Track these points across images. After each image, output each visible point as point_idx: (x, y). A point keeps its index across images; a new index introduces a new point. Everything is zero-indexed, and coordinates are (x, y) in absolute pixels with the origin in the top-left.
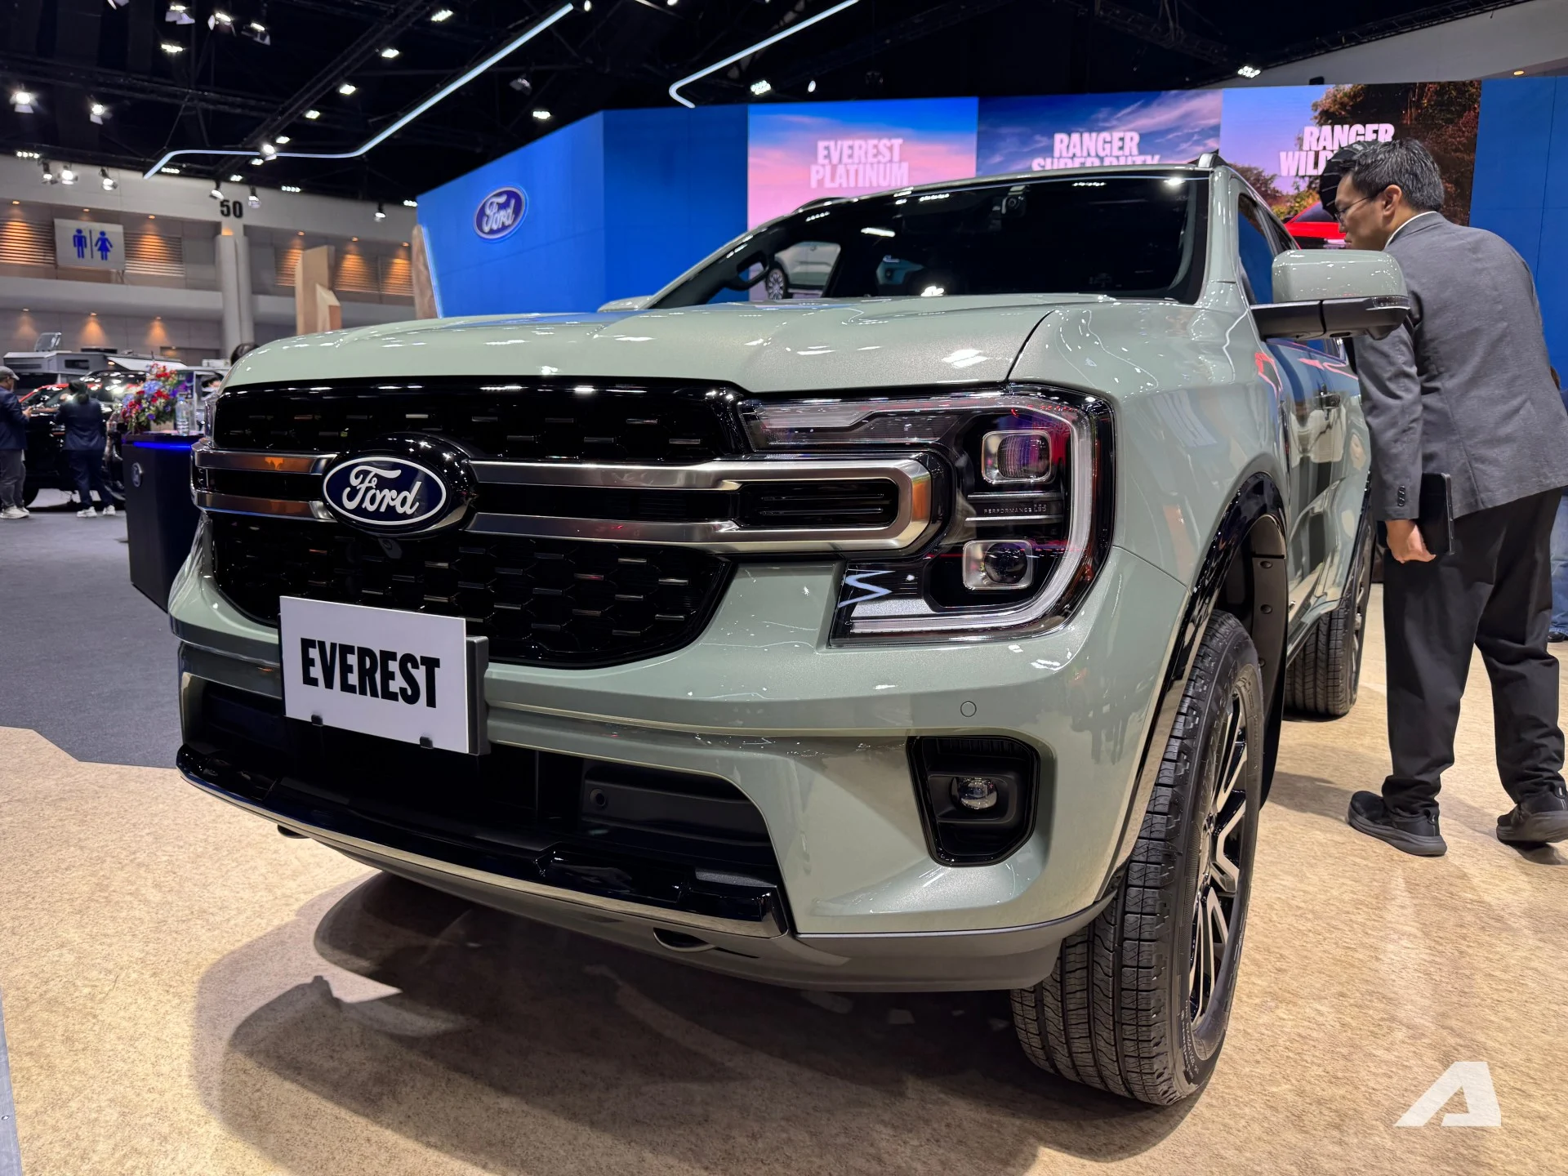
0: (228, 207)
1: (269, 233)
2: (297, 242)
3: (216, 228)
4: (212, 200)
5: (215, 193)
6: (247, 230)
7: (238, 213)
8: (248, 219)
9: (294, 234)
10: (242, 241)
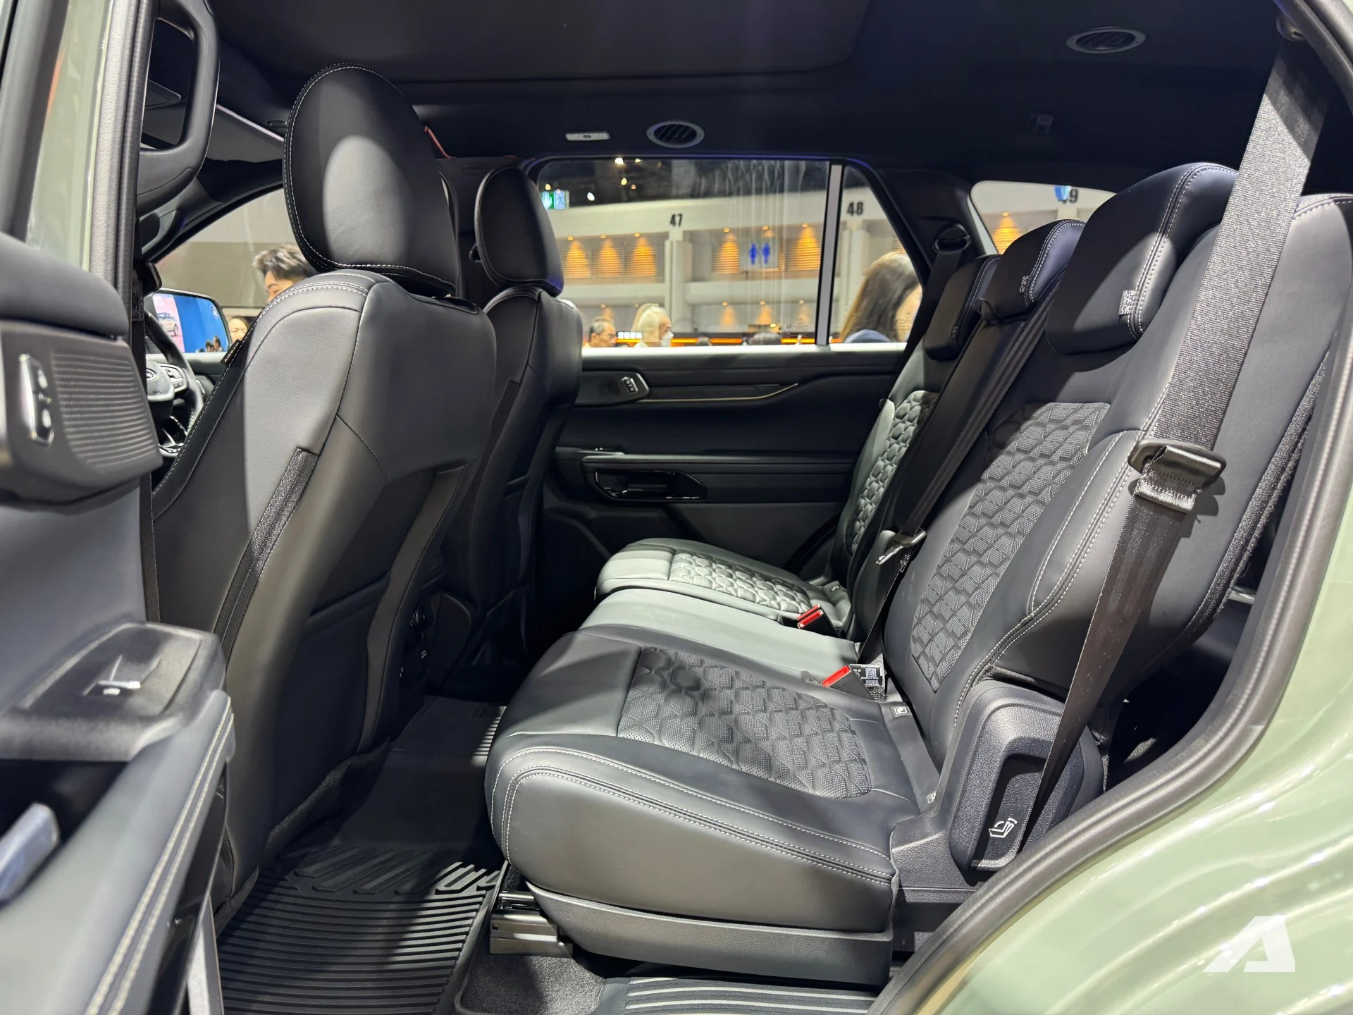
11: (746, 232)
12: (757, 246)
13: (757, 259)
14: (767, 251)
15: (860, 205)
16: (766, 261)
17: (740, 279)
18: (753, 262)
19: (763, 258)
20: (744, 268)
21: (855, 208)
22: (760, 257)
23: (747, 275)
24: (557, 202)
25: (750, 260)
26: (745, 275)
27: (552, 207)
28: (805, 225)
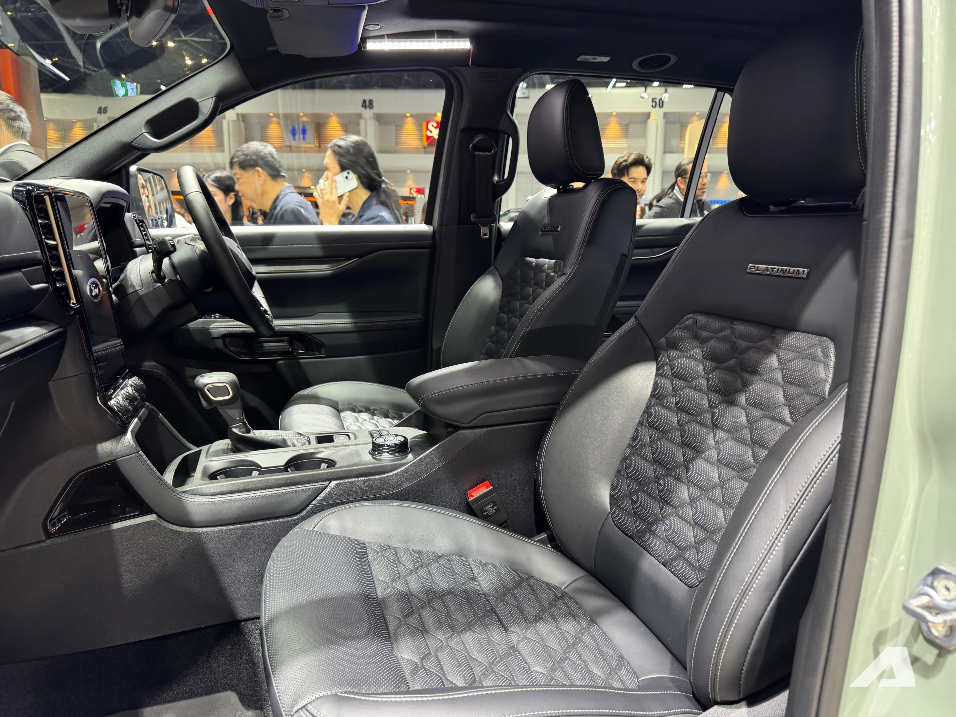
0: (656, 102)
1: (679, 115)
2: (695, 118)
3: (648, 115)
4: (642, 99)
5: (644, 95)
6: (666, 115)
7: (661, 105)
8: (666, 109)
9: (693, 114)
10: (661, 122)
11: (287, 116)
12: (297, 128)
13: (297, 137)
14: (304, 132)
15: (371, 102)
16: (304, 139)
17: (286, 152)
18: (294, 139)
19: (301, 137)
20: (288, 144)
21: (368, 103)
22: (299, 136)
23: (290, 149)
24: (130, 92)
25: (292, 137)
26: (288, 149)
27: (126, 95)
28: (331, 114)
